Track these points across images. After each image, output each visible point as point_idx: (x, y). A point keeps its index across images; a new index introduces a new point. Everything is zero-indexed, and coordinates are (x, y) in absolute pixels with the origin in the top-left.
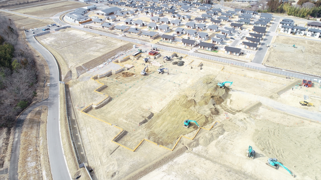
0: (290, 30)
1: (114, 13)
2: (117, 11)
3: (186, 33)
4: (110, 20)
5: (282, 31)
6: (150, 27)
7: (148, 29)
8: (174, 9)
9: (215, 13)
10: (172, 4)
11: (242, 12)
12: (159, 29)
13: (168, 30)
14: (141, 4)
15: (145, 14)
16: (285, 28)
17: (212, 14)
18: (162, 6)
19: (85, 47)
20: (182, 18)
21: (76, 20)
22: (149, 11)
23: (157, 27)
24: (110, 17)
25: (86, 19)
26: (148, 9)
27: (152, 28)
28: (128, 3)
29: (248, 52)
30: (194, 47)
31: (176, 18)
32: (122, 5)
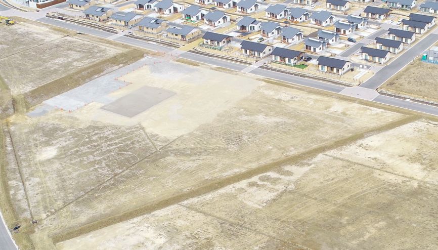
3: (259, 29)
6: (187, 15)
12: (205, 20)
13: (224, 22)
19: (44, 57)
30: (264, 57)
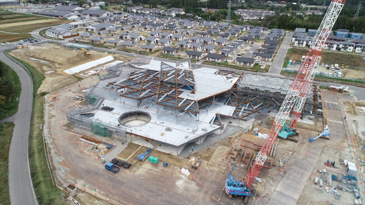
0: (305, 43)
1: (107, 29)
2: (109, 27)
3: (190, 47)
4: (101, 35)
5: (296, 44)
6: (148, 41)
7: (146, 44)
8: (176, 26)
9: (222, 29)
10: (173, 21)
11: (250, 28)
12: (159, 43)
13: (169, 44)
14: (137, 21)
15: (143, 30)
16: (299, 41)
17: (218, 30)
18: (162, 23)
20: (185, 33)
21: (59, 34)
22: (147, 27)
23: (157, 41)
24: (101, 32)
25: (72, 34)
26: (146, 25)
27: (151, 43)
28: (122, 20)
29: (263, 63)
30: (201, 59)
31: (178, 33)
32: (116, 22)
